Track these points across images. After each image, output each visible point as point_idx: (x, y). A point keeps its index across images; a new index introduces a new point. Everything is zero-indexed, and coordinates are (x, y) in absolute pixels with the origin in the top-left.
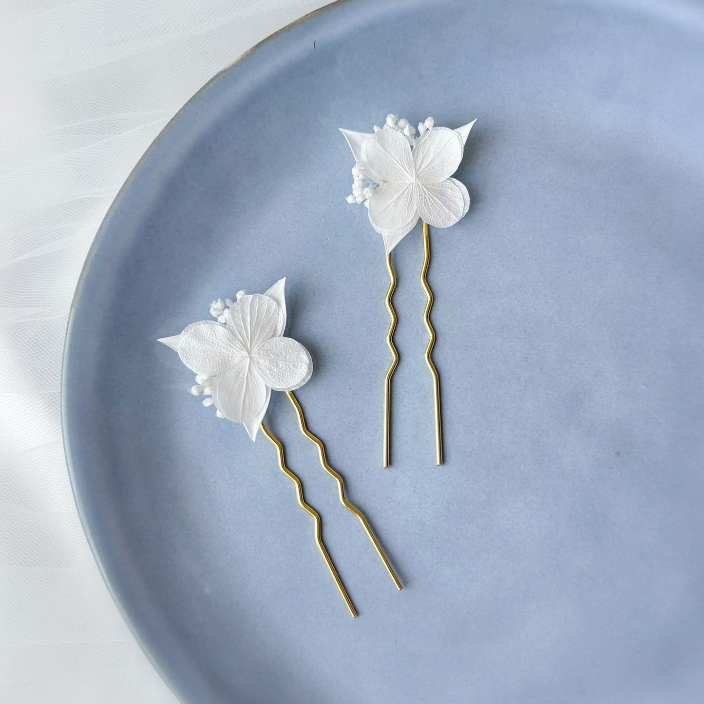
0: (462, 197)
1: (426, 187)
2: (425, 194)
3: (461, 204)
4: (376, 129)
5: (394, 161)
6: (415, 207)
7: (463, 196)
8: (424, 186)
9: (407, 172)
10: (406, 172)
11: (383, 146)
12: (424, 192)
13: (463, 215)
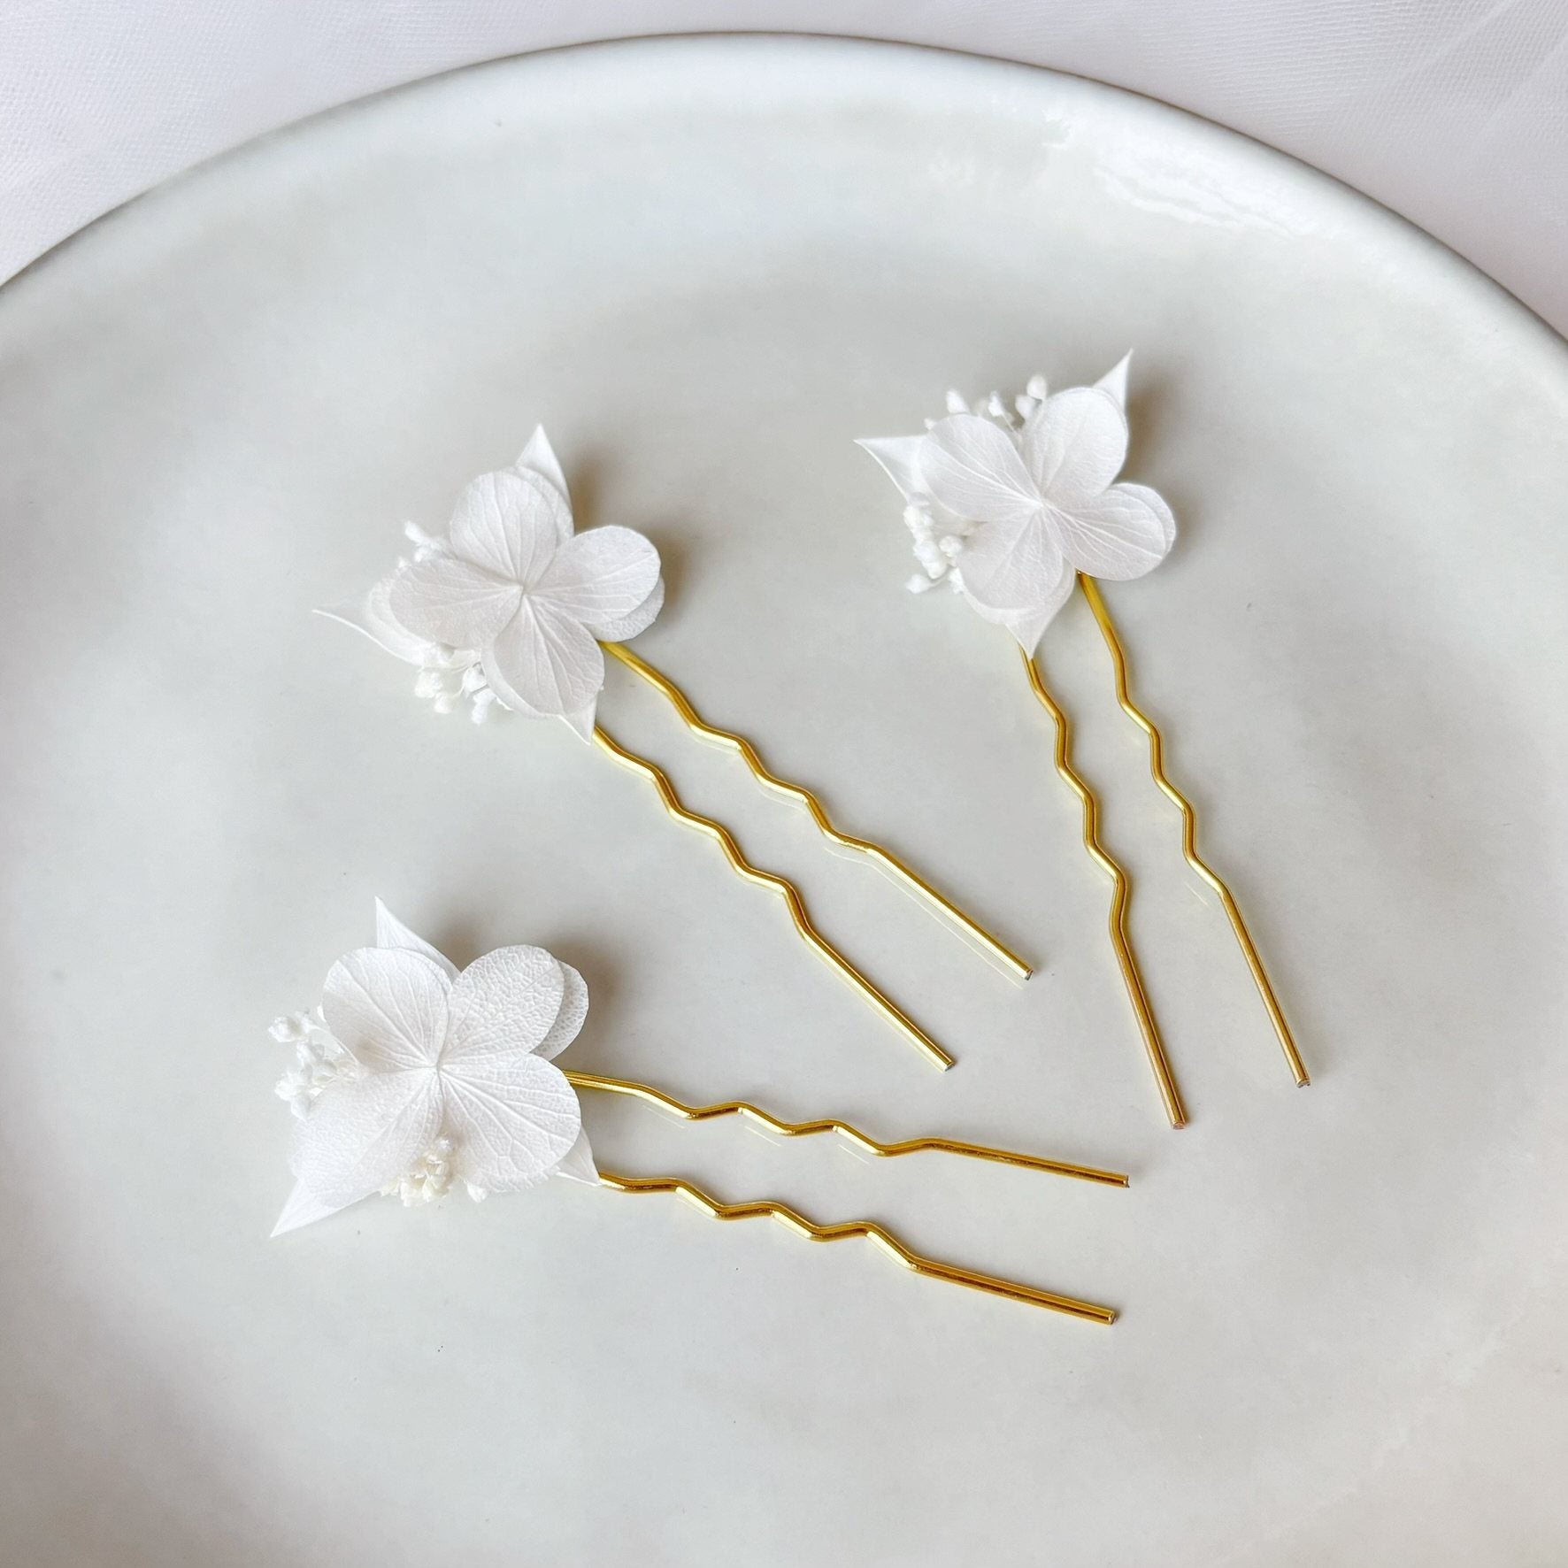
0: (1153, 514)
1: (1070, 513)
2: (1073, 527)
3: (1156, 526)
4: (930, 424)
5: (987, 479)
6: (1059, 554)
7: (1156, 512)
8: (1064, 511)
9: (1022, 493)
10: (1019, 495)
11: (954, 453)
12: (1069, 522)
13: (1167, 547)
